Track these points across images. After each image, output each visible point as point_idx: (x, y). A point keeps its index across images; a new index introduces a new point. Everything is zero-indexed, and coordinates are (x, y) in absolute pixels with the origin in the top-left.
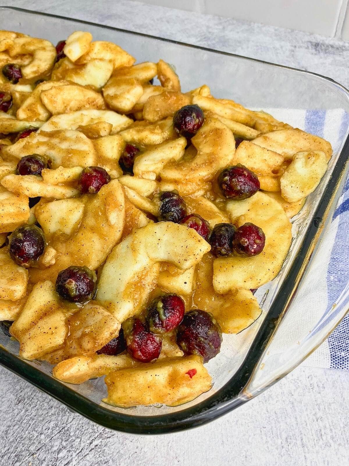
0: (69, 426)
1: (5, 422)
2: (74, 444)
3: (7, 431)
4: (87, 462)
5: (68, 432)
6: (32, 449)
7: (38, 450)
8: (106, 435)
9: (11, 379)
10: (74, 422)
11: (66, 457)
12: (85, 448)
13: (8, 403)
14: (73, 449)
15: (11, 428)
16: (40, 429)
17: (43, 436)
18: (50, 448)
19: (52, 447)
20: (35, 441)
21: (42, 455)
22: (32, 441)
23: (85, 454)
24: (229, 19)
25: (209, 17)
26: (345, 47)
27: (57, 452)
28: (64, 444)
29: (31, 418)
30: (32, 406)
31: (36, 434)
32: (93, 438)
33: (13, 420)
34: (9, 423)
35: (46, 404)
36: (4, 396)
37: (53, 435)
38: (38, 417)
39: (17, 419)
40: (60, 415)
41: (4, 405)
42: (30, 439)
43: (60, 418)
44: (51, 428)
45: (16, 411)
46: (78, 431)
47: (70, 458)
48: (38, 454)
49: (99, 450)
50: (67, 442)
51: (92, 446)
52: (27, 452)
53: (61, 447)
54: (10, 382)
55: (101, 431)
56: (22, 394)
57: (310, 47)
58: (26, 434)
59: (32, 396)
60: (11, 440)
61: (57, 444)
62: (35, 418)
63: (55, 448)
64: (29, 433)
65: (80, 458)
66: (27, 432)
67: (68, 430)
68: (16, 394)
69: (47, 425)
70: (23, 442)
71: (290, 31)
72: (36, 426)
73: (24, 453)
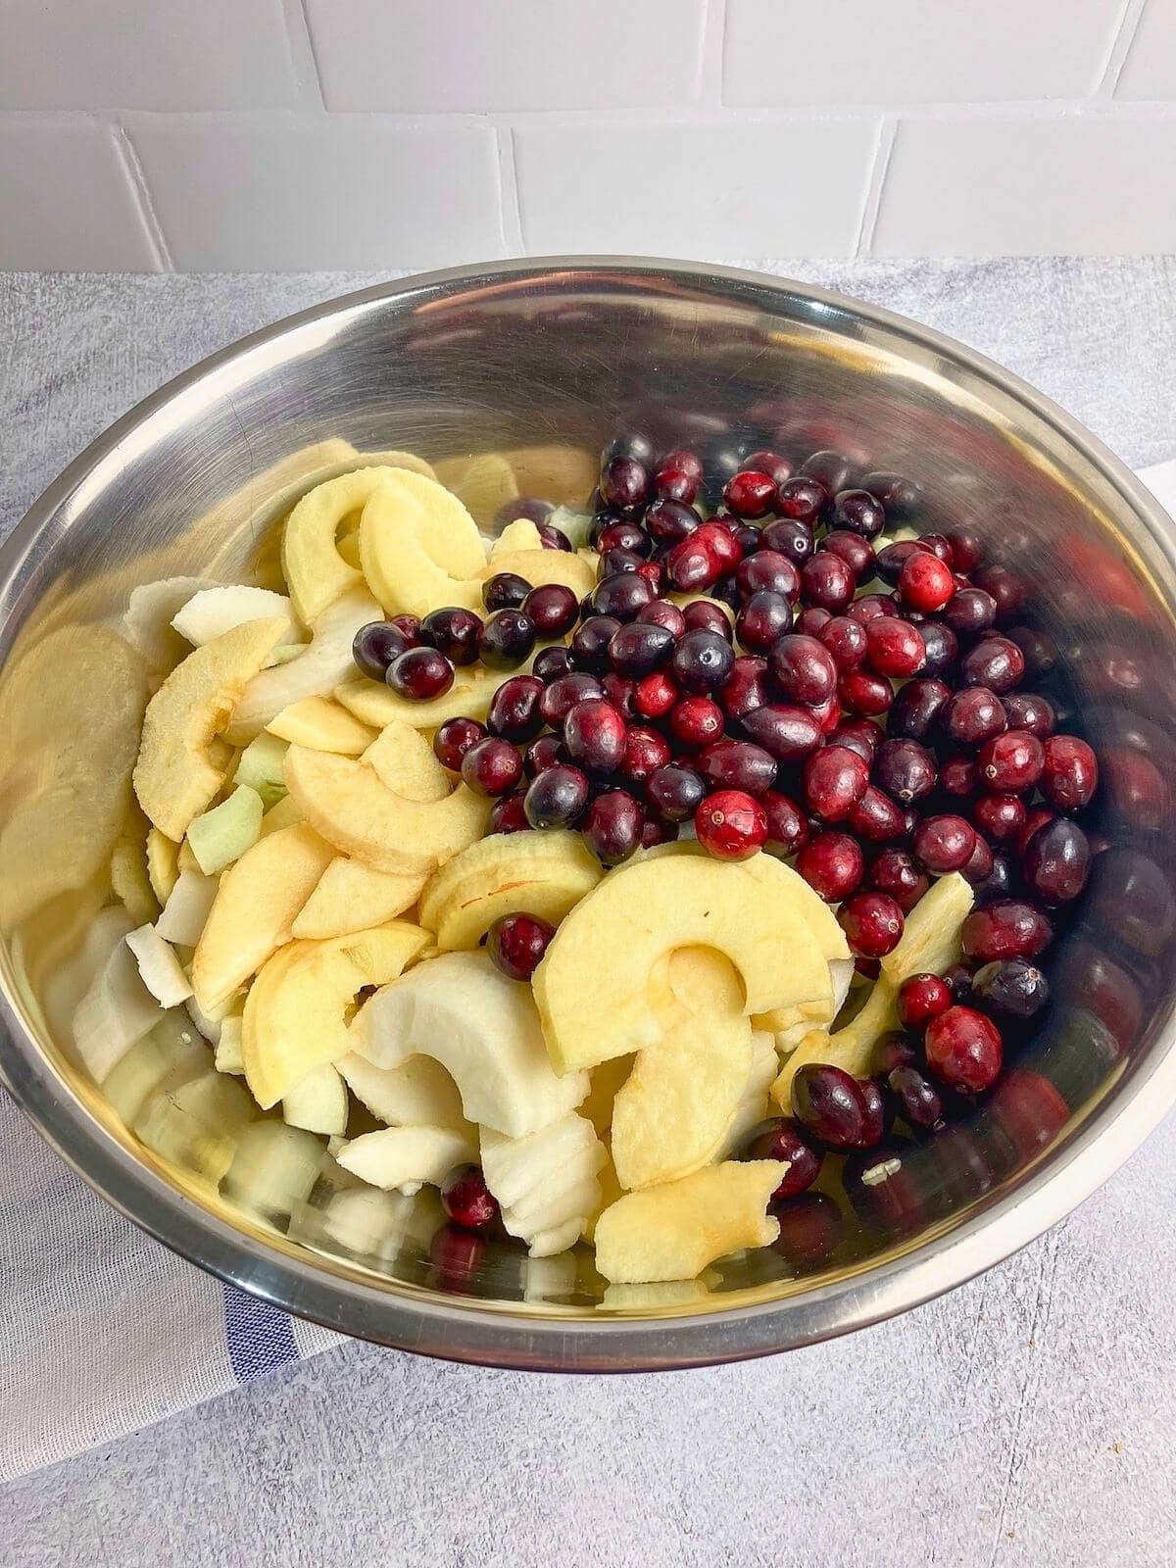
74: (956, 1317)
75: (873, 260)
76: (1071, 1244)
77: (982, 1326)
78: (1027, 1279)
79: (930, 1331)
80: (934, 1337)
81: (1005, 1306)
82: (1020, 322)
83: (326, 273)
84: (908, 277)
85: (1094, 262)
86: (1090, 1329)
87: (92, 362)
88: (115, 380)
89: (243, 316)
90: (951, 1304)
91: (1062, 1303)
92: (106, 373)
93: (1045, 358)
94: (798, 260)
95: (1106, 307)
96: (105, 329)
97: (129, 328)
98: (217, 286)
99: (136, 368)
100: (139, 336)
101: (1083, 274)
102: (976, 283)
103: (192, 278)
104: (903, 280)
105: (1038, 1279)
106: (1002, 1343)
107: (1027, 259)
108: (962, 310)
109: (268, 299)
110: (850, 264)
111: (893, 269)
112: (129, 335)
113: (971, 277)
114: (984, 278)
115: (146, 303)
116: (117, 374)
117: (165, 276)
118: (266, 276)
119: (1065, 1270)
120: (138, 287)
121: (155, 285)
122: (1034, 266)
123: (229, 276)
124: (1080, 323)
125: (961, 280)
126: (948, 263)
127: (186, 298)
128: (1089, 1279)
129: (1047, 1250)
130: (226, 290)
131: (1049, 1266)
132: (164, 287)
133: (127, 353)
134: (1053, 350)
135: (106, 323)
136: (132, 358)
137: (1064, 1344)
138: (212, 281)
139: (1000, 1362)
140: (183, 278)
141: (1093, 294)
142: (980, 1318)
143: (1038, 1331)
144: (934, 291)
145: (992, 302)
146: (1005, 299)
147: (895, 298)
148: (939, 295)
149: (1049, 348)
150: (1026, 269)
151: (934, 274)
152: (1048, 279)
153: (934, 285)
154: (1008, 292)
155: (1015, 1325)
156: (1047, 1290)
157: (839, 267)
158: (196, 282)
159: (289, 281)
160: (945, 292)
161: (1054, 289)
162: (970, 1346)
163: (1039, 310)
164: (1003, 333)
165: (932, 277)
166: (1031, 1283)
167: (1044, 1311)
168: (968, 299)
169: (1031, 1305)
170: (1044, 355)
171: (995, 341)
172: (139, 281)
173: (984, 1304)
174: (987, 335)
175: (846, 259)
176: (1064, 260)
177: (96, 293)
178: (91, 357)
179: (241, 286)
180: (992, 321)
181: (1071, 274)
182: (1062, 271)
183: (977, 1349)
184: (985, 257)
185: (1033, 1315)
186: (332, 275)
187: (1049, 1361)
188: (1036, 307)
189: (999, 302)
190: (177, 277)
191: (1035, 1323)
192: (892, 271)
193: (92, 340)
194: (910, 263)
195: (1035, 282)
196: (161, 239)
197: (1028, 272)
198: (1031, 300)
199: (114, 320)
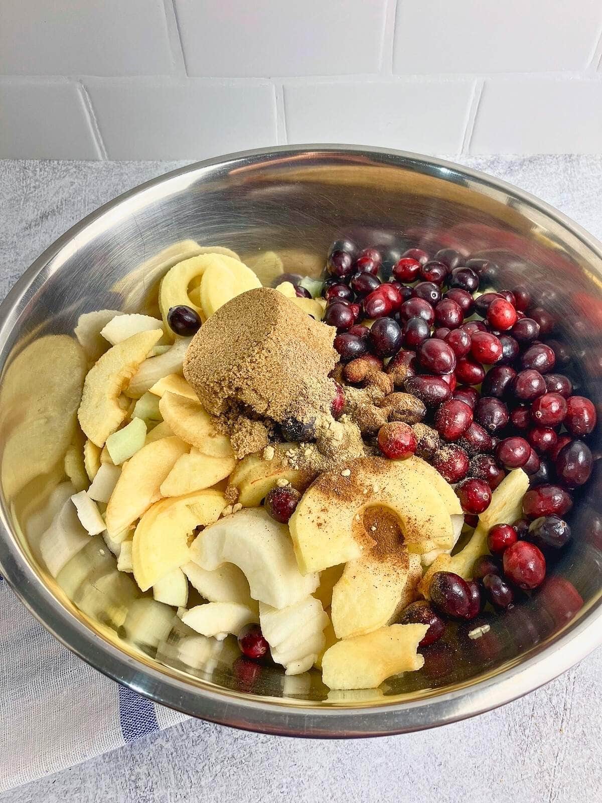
74: (519, 715)
76: (582, 676)
77: (534, 721)
78: (558, 695)
79: (505, 723)
80: (507, 726)
81: (546, 710)
82: (548, 188)
84: (489, 164)
85: (586, 157)
86: (593, 723)
87: (64, 205)
88: (76, 214)
90: (516, 707)
91: (577, 709)
92: (71, 210)
95: (593, 180)
96: (71, 188)
97: (84, 188)
98: (130, 167)
99: (87, 207)
100: (89, 191)
101: (581, 162)
102: (524, 167)
103: (117, 163)
105: (564, 695)
106: (544, 730)
107: (551, 156)
112: (83, 192)
113: (521, 165)
114: (528, 165)
115: (93, 175)
116: (76, 211)
117: (102, 163)
118: (155, 162)
119: (579, 690)
120: (89, 167)
121: (97, 167)
122: (555, 159)
124: (580, 188)
127: (114, 173)
128: (593, 695)
129: (569, 679)
130: (134, 169)
131: (570, 688)
132: (102, 168)
133: (82, 201)
134: (565, 201)
135: (72, 185)
136: (85, 203)
137: (579, 731)
138: (127, 165)
139: (544, 741)
140: (112, 163)
141: (586, 173)
142: (532, 716)
143: (565, 723)
146: (540, 176)
149: (563, 201)
151: (502, 163)
152: (562, 166)
153: (502, 168)
154: (541, 172)
155: (552, 721)
156: (569, 701)
158: (119, 165)
161: (565, 170)
162: (527, 732)
165: (500, 165)
166: (560, 697)
168: (521, 175)
170: (561, 204)
172: (90, 164)
173: (535, 708)
175: (456, 155)
176: (570, 156)
177: (67, 170)
178: (64, 203)
179: (142, 167)
180: (533, 187)
181: (574, 163)
182: (569, 162)
183: (530, 733)
184: (528, 155)
187: (571, 740)
188: (556, 180)
190: (109, 162)
192: (480, 161)
193: (64, 194)
194: (489, 157)
196: (102, 142)
197: (551, 162)
198: (553, 176)
199: (76, 183)
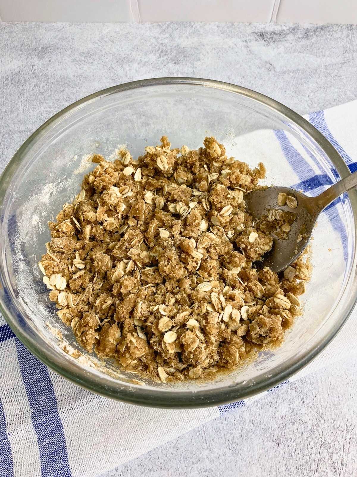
0: (323, 438)
1: (281, 463)
2: (336, 447)
3: (287, 468)
4: (353, 452)
5: (326, 442)
6: (313, 467)
7: (317, 466)
8: (351, 429)
9: (258, 432)
10: (325, 434)
11: (338, 458)
12: (345, 444)
13: (272, 450)
14: (338, 450)
15: (288, 464)
16: (307, 452)
17: (313, 455)
18: (323, 459)
19: (324, 458)
20: (311, 462)
21: (322, 467)
22: (309, 463)
23: (348, 448)
24: (168, 23)
25: (148, 25)
26: (284, 31)
27: (330, 459)
28: (330, 451)
29: (295, 449)
30: (289, 441)
31: (308, 457)
32: (345, 435)
33: (285, 459)
34: (284, 462)
35: (297, 434)
36: (264, 447)
37: (319, 450)
38: (299, 446)
39: (287, 456)
40: (313, 435)
41: (270, 453)
42: (307, 463)
43: (314, 437)
44: (313, 447)
45: (282, 451)
46: (332, 437)
47: (341, 457)
48: (320, 468)
49: (354, 440)
50: (331, 449)
51: (348, 440)
52: (312, 472)
53: (330, 454)
54: (259, 434)
55: (346, 428)
56: (275, 437)
57: (259, 39)
58: (301, 462)
59: (283, 434)
60: (295, 471)
61: (326, 454)
62: (298, 447)
63: (327, 458)
64: (303, 459)
65: (347, 453)
66: (301, 460)
67: (325, 441)
68: (271, 440)
69: (309, 446)
70: (304, 468)
71: (230, 24)
72: (303, 452)
73: (310, 474)
75: (276, 23)
83: (62, 23)
89: (27, 38)
93: (344, 63)
94: (248, 23)
104: (288, 32)
108: (312, 44)
109: (38, 33)
110: (268, 25)
111: (285, 27)
123: (23, 23)
125: (311, 32)
126: (306, 26)
144: (301, 36)
145: (323, 41)
147: (285, 39)
148: (303, 38)
150: (337, 28)
157: (263, 26)
159: (46, 25)
160: (305, 36)
163: (342, 44)
164: (327, 53)
167: (344, 467)
169: (339, 465)
171: (325, 56)
174: (321, 54)
185: (339, 469)
186: (64, 24)
189: (326, 41)
191: (340, 473)
195: (340, 33)
